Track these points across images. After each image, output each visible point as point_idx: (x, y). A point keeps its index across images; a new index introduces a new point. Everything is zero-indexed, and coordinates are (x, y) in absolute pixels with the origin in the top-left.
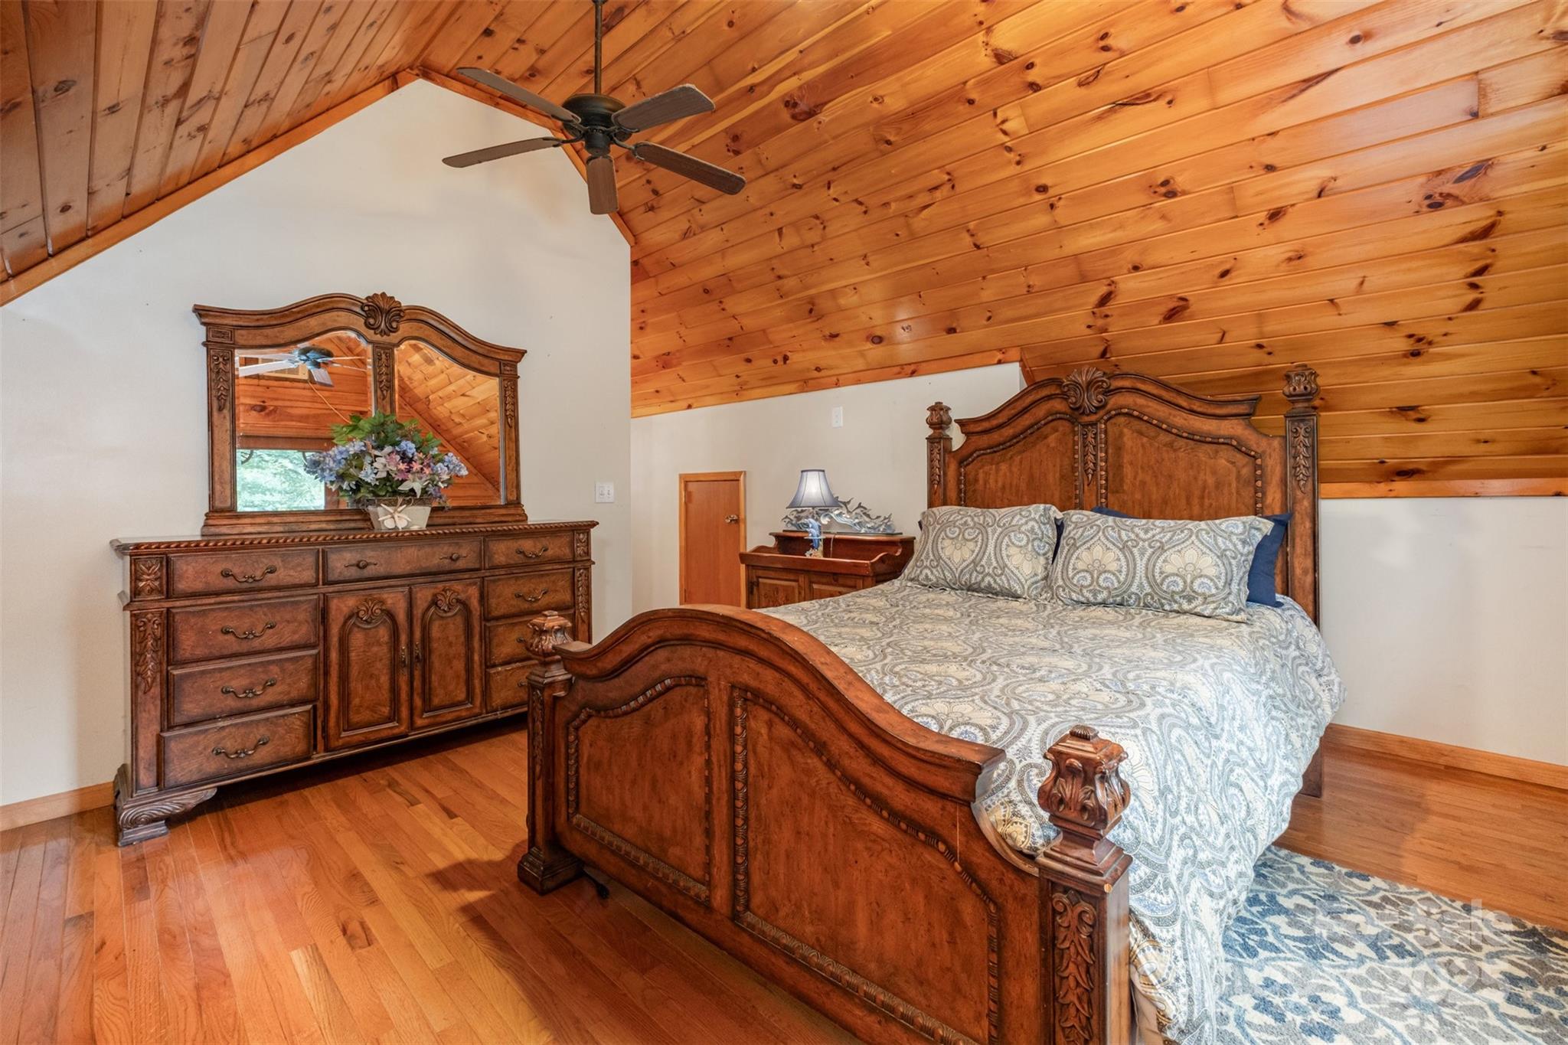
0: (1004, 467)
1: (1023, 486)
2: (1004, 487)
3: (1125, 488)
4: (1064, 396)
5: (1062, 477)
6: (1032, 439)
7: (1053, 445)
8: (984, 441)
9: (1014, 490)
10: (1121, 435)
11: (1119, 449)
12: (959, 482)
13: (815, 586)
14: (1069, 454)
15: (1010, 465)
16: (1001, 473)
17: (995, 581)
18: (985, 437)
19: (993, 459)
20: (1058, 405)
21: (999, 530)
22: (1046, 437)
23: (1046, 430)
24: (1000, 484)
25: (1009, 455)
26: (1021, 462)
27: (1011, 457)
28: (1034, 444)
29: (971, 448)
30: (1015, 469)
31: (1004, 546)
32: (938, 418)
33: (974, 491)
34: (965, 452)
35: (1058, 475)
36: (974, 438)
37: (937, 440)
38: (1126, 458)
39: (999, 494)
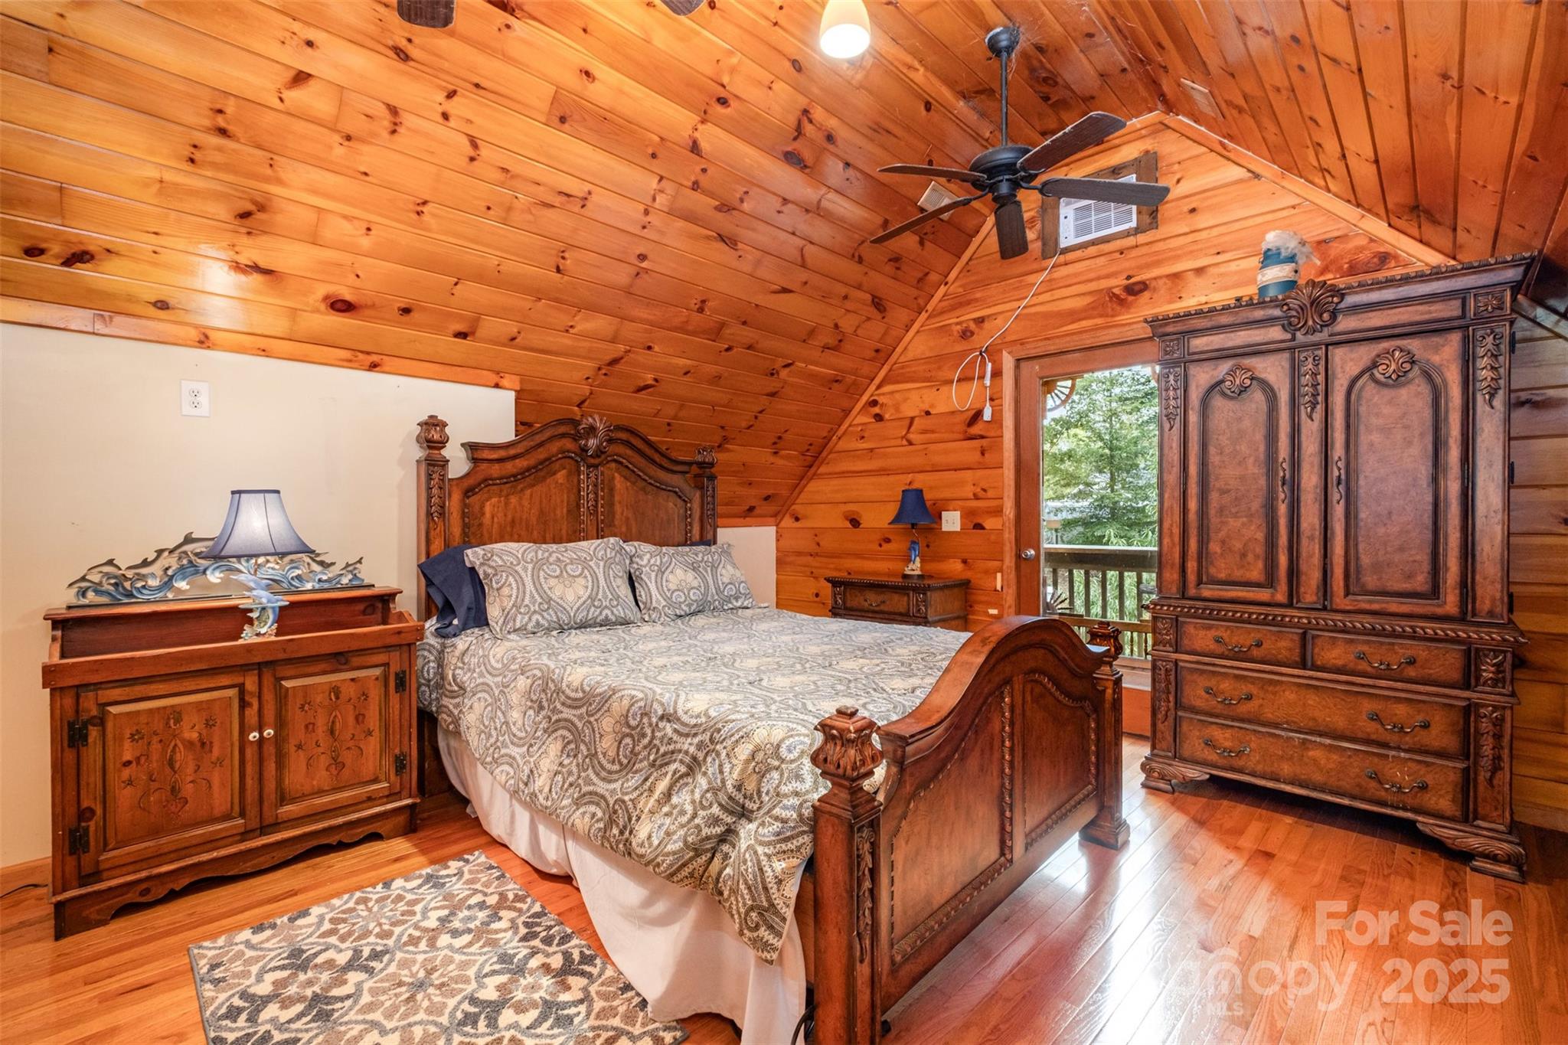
0: (513, 500)
1: (534, 520)
2: (513, 521)
3: (616, 523)
4: (576, 437)
5: (569, 511)
6: (542, 474)
7: (560, 481)
8: (495, 470)
9: (524, 524)
10: (613, 478)
11: (612, 490)
12: (464, 515)
13: (287, 684)
14: (575, 491)
15: (521, 498)
16: (512, 506)
17: (612, 612)
18: (497, 466)
19: (501, 491)
20: (568, 444)
21: (530, 566)
22: (555, 474)
23: (557, 466)
24: (510, 517)
25: (519, 488)
26: (531, 495)
27: (522, 490)
28: (544, 478)
29: (480, 477)
30: (526, 503)
31: (542, 580)
32: (432, 436)
33: (481, 525)
34: (471, 481)
35: (565, 510)
36: (484, 466)
37: (433, 464)
38: (617, 498)
39: (509, 529)
